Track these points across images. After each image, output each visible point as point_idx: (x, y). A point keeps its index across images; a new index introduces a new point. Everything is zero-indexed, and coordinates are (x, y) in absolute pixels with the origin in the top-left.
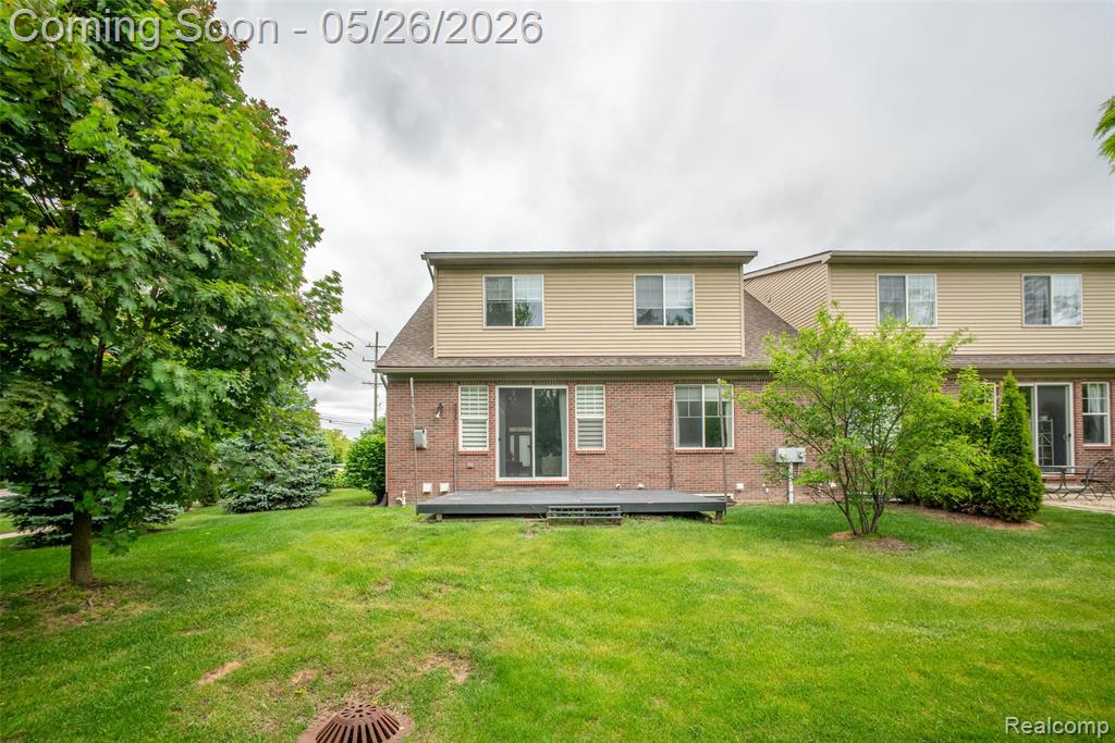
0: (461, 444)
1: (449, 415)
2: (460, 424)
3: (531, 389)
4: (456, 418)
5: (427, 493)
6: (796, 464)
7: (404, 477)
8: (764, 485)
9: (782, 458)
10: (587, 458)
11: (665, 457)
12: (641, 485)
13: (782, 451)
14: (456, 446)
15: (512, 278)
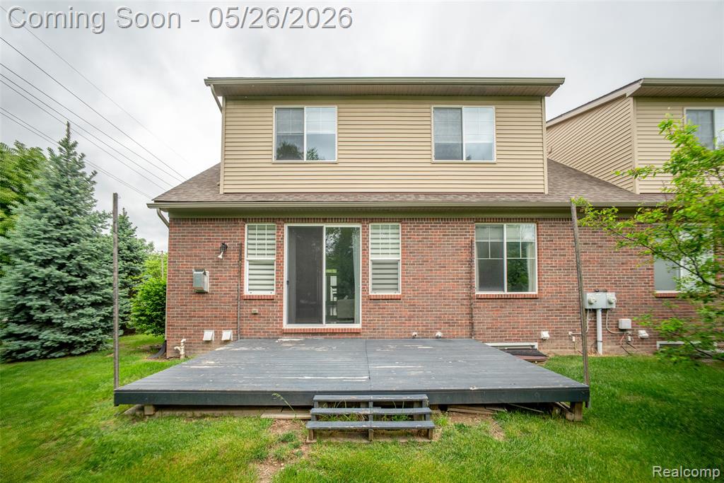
0: (246, 287)
1: (233, 255)
2: (246, 266)
3: (322, 227)
4: (241, 259)
5: (208, 342)
6: (604, 311)
7: (184, 323)
8: (570, 333)
9: (591, 304)
10: (382, 304)
11: (465, 302)
12: (439, 334)
13: (590, 296)
14: (242, 289)
15: (303, 109)
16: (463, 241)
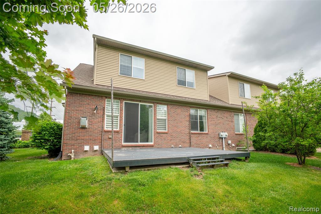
0: (105, 127)
1: (101, 112)
2: (106, 117)
3: (138, 104)
4: (104, 114)
5: (86, 151)
6: (225, 138)
7: (73, 142)
8: (217, 145)
9: (222, 136)
10: (161, 135)
11: (188, 135)
12: (180, 146)
13: (222, 133)
14: (103, 127)
15: (132, 57)
16: (187, 114)
